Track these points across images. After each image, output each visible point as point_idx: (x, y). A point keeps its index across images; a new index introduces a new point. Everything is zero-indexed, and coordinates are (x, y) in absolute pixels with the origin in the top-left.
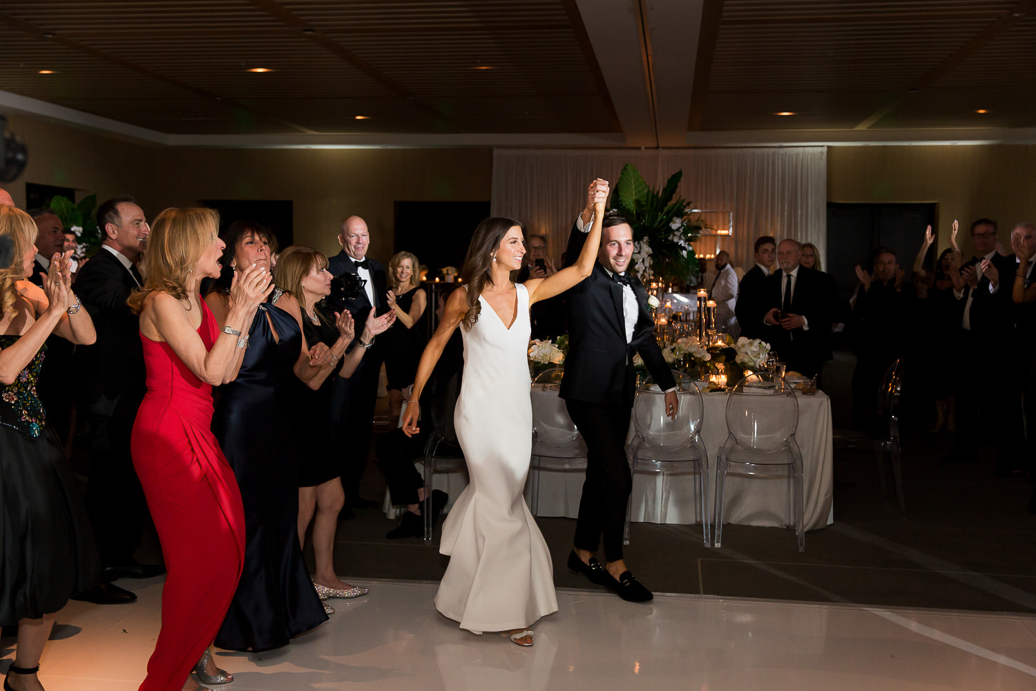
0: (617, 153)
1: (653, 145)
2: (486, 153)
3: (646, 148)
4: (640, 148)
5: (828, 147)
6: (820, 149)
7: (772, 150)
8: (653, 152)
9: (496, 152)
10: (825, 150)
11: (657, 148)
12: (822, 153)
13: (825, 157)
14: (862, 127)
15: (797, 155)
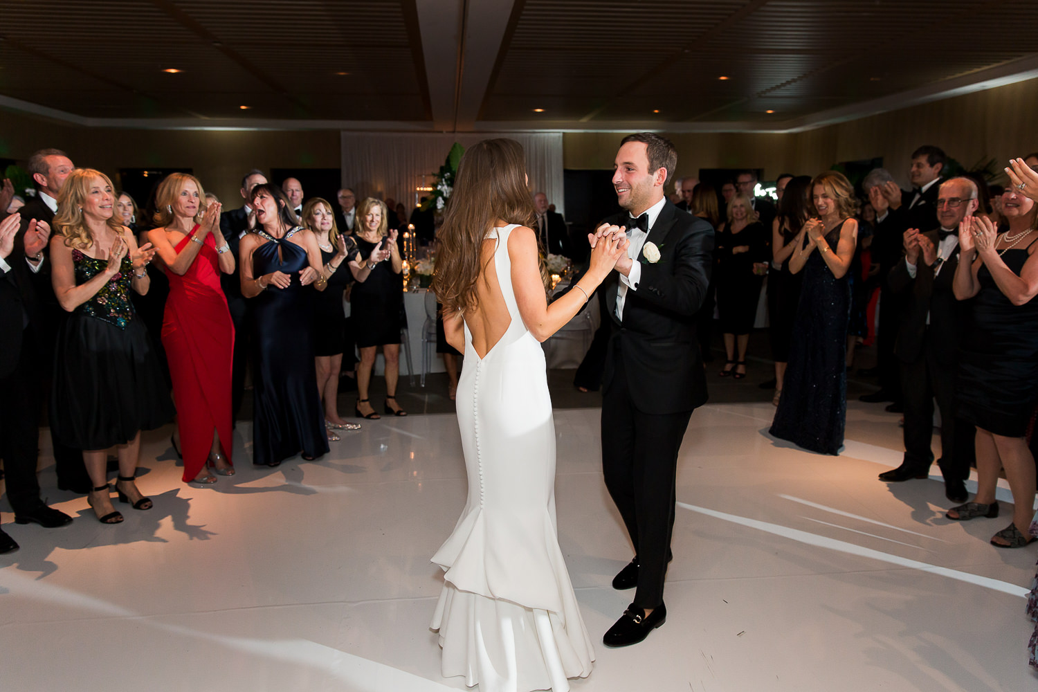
0: (427, 135)
1: (451, 130)
2: (336, 134)
3: (447, 132)
4: (441, 132)
5: (564, 133)
6: (558, 134)
7: (528, 134)
8: (452, 135)
9: (343, 134)
10: (561, 135)
11: (454, 132)
12: (559, 137)
13: (561, 139)
14: (584, 120)
15: (544, 138)
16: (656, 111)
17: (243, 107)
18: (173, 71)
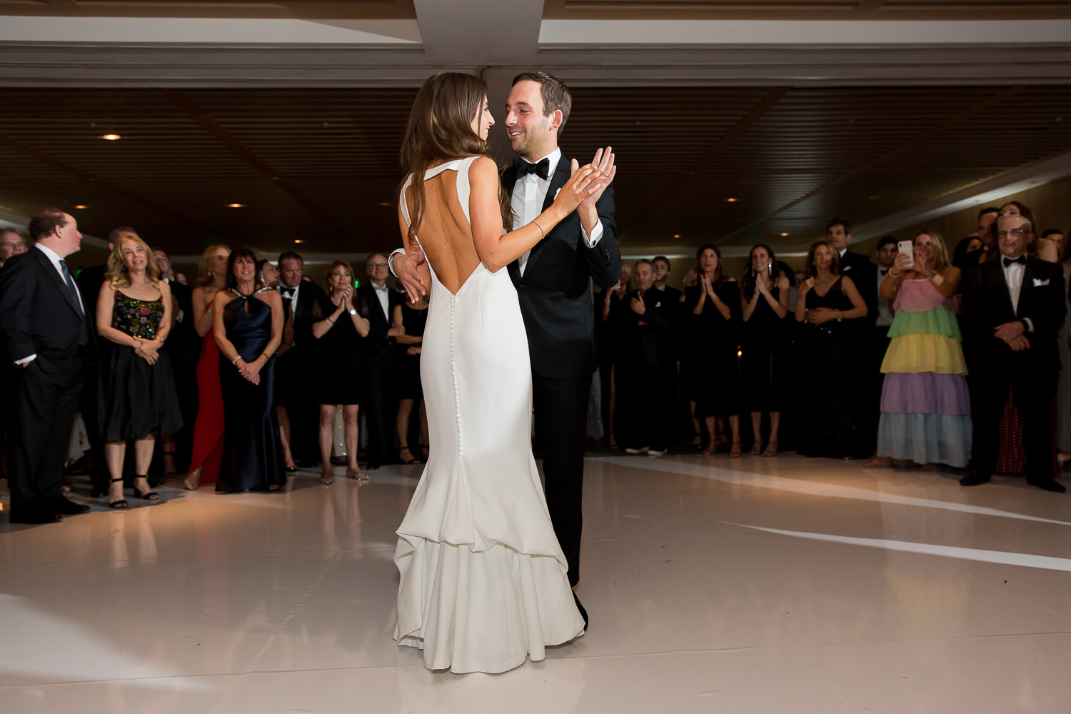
16: (677, 236)
17: (297, 241)
18: (236, 206)
